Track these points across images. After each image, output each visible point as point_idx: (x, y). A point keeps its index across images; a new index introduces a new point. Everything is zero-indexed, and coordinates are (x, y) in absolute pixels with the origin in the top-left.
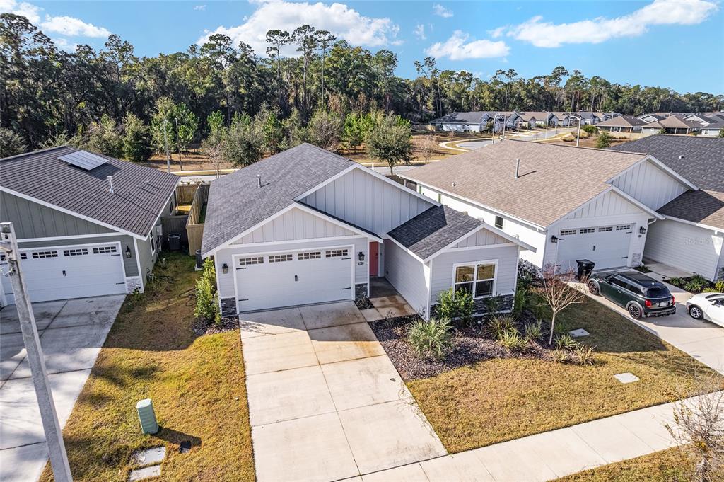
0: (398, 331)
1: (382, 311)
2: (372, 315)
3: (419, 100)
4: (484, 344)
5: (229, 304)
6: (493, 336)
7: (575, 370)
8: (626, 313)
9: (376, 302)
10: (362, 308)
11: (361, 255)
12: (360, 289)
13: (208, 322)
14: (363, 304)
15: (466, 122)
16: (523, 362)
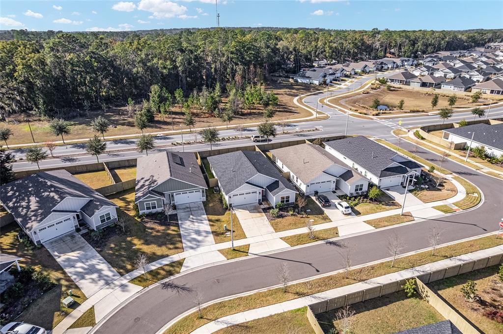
0: (268, 211)
1: (265, 206)
2: (262, 207)
3: (285, 57)
4: (286, 213)
5: (231, 205)
6: (288, 212)
7: (303, 219)
8: (320, 206)
9: (263, 203)
10: (260, 205)
11: (260, 193)
12: (259, 200)
13: (227, 209)
14: (260, 204)
15: (311, 78)
16: (293, 217)
